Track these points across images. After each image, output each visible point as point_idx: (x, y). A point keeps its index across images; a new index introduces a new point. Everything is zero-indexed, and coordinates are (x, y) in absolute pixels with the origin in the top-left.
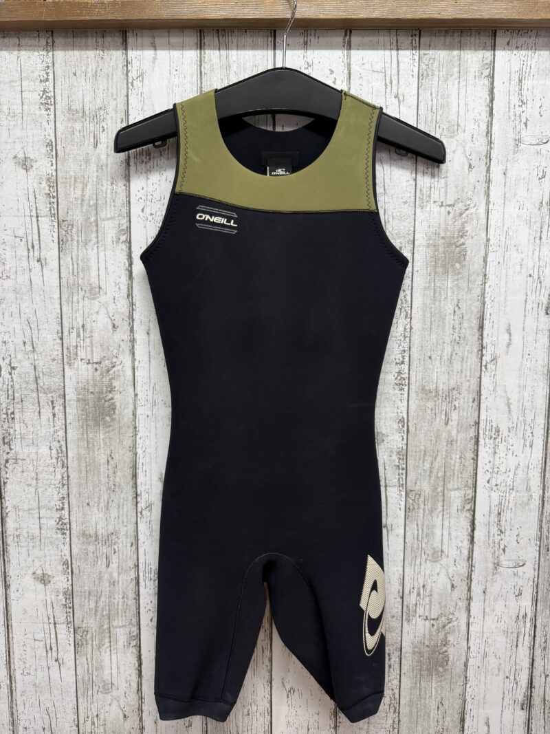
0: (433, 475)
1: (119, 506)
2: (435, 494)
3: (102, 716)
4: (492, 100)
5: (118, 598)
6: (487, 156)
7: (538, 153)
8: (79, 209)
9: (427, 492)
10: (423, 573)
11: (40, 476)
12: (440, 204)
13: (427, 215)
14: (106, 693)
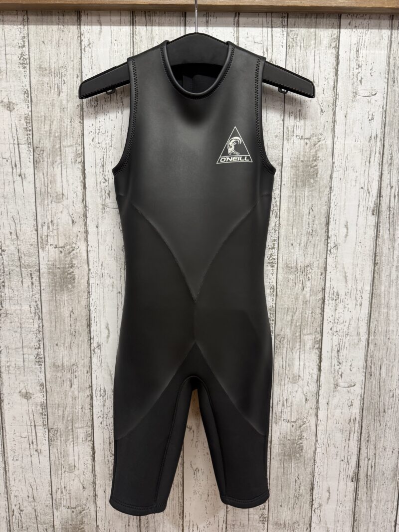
0: (293, 324)
1: (78, 346)
2: (294, 337)
3: (68, 488)
4: (337, 64)
5: (78, 409)
6: (333, 104)
7: (369, 102)
8: (48, 139)
9: (289, 336)
10: (286, 391)
11: (23, 326)
12: (301, 138)
13: (291, 145)
14: (71, 473)
